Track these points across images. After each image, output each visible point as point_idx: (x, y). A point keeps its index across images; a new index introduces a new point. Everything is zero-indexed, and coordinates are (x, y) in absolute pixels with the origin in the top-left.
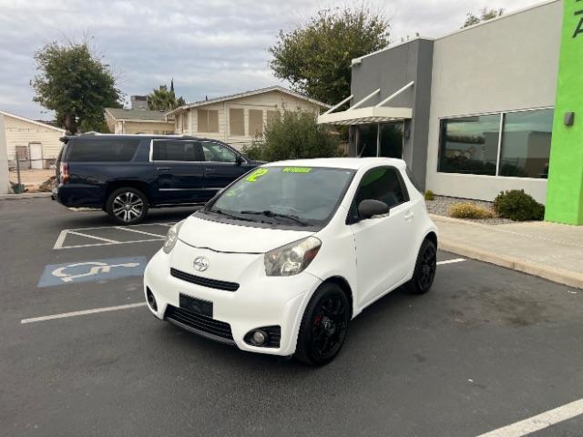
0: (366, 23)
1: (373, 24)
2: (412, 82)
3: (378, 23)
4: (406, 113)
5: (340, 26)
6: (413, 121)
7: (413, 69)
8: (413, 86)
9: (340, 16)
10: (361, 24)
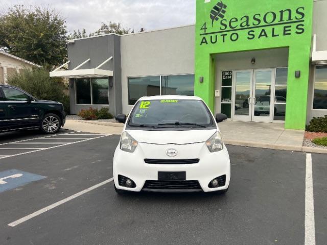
0: (52, 18)
1: (56, 19)
2: (112, 57)
3: (58, 19)
4: (110, 73)
5: (31, 17)
6: (114, 78)
7: (112, 50)
8: (112, 59)
9: (33, 10)
10: (48, 18)
